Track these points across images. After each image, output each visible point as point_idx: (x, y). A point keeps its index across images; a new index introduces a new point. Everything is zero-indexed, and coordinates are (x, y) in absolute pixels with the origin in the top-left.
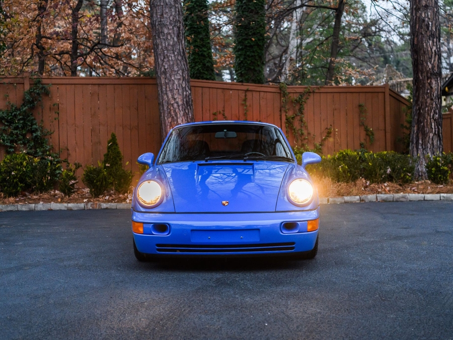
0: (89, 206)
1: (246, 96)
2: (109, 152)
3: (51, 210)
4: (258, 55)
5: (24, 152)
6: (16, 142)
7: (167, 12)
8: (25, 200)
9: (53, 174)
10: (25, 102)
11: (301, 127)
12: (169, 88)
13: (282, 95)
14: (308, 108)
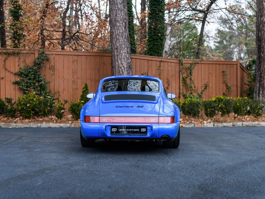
0: (73, 126)
1: (160, 64)
2: (83, 94)
3: (50, 127)
4: (160, 44)
5: (34, 93)
6: (29, 87)
7: (119, 14)
8: (35, 121)
9: (51, 106)
10: (35, 64)
11: (191, 83)
12: (119, 57)
13: (180, 64)
14: (195, 72)
